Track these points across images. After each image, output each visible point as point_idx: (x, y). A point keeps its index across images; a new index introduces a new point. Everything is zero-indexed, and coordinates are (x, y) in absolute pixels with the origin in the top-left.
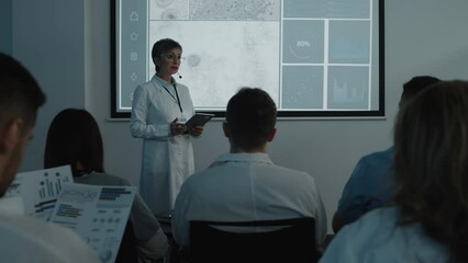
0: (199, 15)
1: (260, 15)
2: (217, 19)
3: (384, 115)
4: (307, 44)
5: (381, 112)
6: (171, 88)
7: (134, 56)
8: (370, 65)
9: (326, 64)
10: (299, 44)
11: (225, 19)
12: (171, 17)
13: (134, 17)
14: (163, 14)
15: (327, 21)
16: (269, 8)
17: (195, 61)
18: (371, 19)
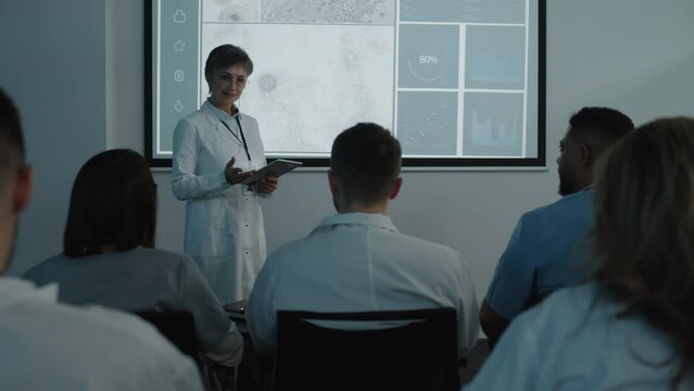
0: (274, 16)
1: (365, 17)
2: (302, 22)
3: (544, 165)
4: (435, 60)
5: (540, 161)
6: (232, 123)
7: (179, 76)
8: (525, 92)
9: (461, 90)
10: (423, 59)
11: (314, 21)
12: (235, 18)
13: (180, 17)
14: (222, 14)
15: (463, 27)
16: (379, 7)
17: (269, 84)
18: (527, 24)
